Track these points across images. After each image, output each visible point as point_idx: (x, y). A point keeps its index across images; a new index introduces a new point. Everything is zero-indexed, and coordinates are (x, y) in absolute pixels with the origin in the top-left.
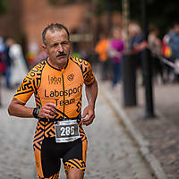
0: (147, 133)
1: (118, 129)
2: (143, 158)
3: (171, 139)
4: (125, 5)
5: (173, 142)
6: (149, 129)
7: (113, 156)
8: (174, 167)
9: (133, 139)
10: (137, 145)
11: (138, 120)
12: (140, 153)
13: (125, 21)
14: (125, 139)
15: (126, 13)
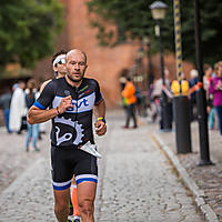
0: (202, 182)
1: (171, 178)
2: (198, 210)
4: (178, 45)
6: (205, 179)
7: (166, 206)
9: (187, 189)
10: (191, 195)
11: (192, 168)
12: (194, 204)
13: (178, 61)
14: (179, 189)
15: (178, 53)
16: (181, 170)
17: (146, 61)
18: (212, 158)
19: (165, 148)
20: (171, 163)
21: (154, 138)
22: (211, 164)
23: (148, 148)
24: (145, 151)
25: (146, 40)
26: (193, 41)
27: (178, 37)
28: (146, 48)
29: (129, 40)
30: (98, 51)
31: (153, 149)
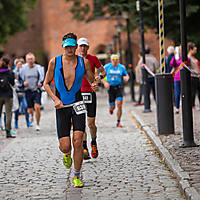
10: (175, 178)
24: (125, 132)
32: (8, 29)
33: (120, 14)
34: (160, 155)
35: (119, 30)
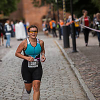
0: (73, 59)
1: (62, 57)
2: (72, 69)
3: (83, 61)
4: (64, 6)
5: (84, 62)
6: (74, 57)
7: (59, 68)
8: (84, 73)
9: (68, 61)
10: (69, 64)
11: (70, 53)
12: (70, 67)
13: (64, 13)
14: (64, 61)
15: (64, 9)
16: (65, 54)
17: (52, 13)
18: (77, 50)
19: (60, 46)
20: (62, 52)
21: (55, 42)
22: (77, 52)
23: (53, 46)
24: (52, 47)
25: (52, 4)
26: (70, 4)
27: (64, 3)
28: (52, 7)
29: (46, 4)
30: (34, 9)
31: (55, 46)
32: (9, 10)
33: (50, 4)
34: (64, 56)
35: (50, 10)
